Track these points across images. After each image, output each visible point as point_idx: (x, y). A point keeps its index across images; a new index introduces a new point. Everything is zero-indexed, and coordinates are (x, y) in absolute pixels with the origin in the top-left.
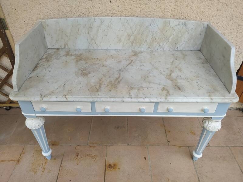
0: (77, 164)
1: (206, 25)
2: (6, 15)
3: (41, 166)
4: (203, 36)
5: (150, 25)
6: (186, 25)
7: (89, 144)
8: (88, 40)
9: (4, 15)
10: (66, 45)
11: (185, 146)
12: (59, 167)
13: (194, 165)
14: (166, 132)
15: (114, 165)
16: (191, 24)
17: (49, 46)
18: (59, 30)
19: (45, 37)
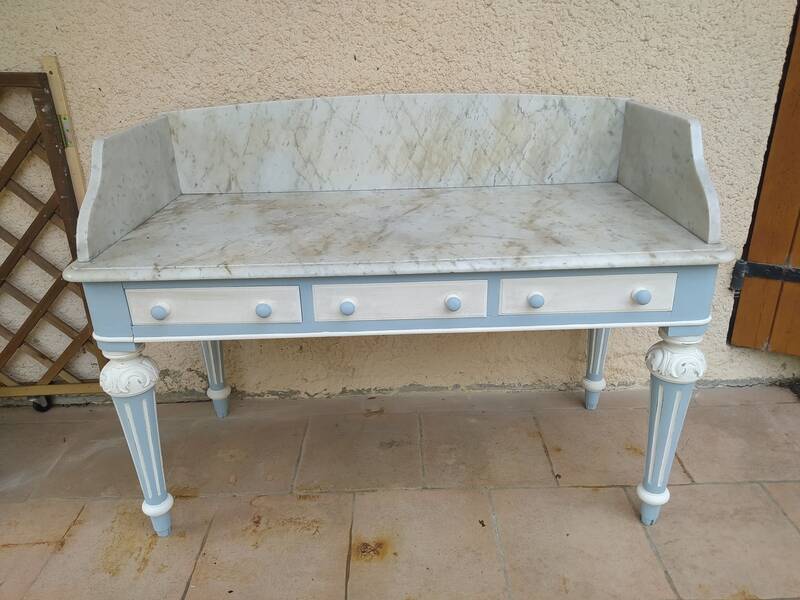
0: (256, 546)
1: (621, 105)
2: (74, 106)
3: (135, 555)
4: (618, 139)
5: (467, 114)
6: (565, 109)
7: (294, 492)
8: (294, 164)
9: (68, 107)
10: (233, 184)
11: (613, 486)
12: (195, 556)
13: (648, 537)
14: (546, 451)
15: (380, 545)
16: (580, 106)
17: (185, 188)
18: (215, 140)
19: (173, 160)
